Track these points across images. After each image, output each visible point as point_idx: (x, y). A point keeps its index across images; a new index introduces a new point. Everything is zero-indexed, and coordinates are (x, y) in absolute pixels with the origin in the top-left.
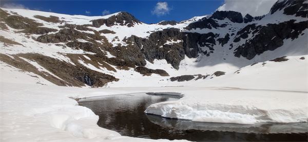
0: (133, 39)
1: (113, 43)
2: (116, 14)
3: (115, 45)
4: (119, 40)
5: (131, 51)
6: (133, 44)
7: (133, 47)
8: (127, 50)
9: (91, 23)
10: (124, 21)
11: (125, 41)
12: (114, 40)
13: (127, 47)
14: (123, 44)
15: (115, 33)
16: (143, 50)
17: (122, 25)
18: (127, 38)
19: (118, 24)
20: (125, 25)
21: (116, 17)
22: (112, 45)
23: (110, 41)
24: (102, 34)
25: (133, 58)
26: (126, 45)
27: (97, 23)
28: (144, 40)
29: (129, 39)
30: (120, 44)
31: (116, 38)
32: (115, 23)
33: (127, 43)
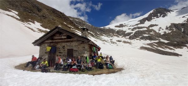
0: (173, 26)
1: (160, 32)
2: (151, 12)
3: (162, 34)
4: (163, 30)
5: (175, 35)
6: (175, 30)
7: (175, 32)
8: (172, 35)
9: (139, 22)
10: (159, 14)
11: (168, 29)
12: (159, 30)
13: (171, 32)
14: (168, 32)
15: (157, 25)
16: (184, 32)
17: (158, 17)
18: (168, 27)
19: (155, 18)
20: (160, 16)
21: (152, 13)
22: (160, 34)
23: (157, 31)
24: (151, 28)
25: (179, 39)
26: (170, 32)
27: (142, 22)
28: (183, 25)
29: (170, 27)
30: (165, 32)
31: (160, 28)
32: (153, 18)
33: (170, 30)
